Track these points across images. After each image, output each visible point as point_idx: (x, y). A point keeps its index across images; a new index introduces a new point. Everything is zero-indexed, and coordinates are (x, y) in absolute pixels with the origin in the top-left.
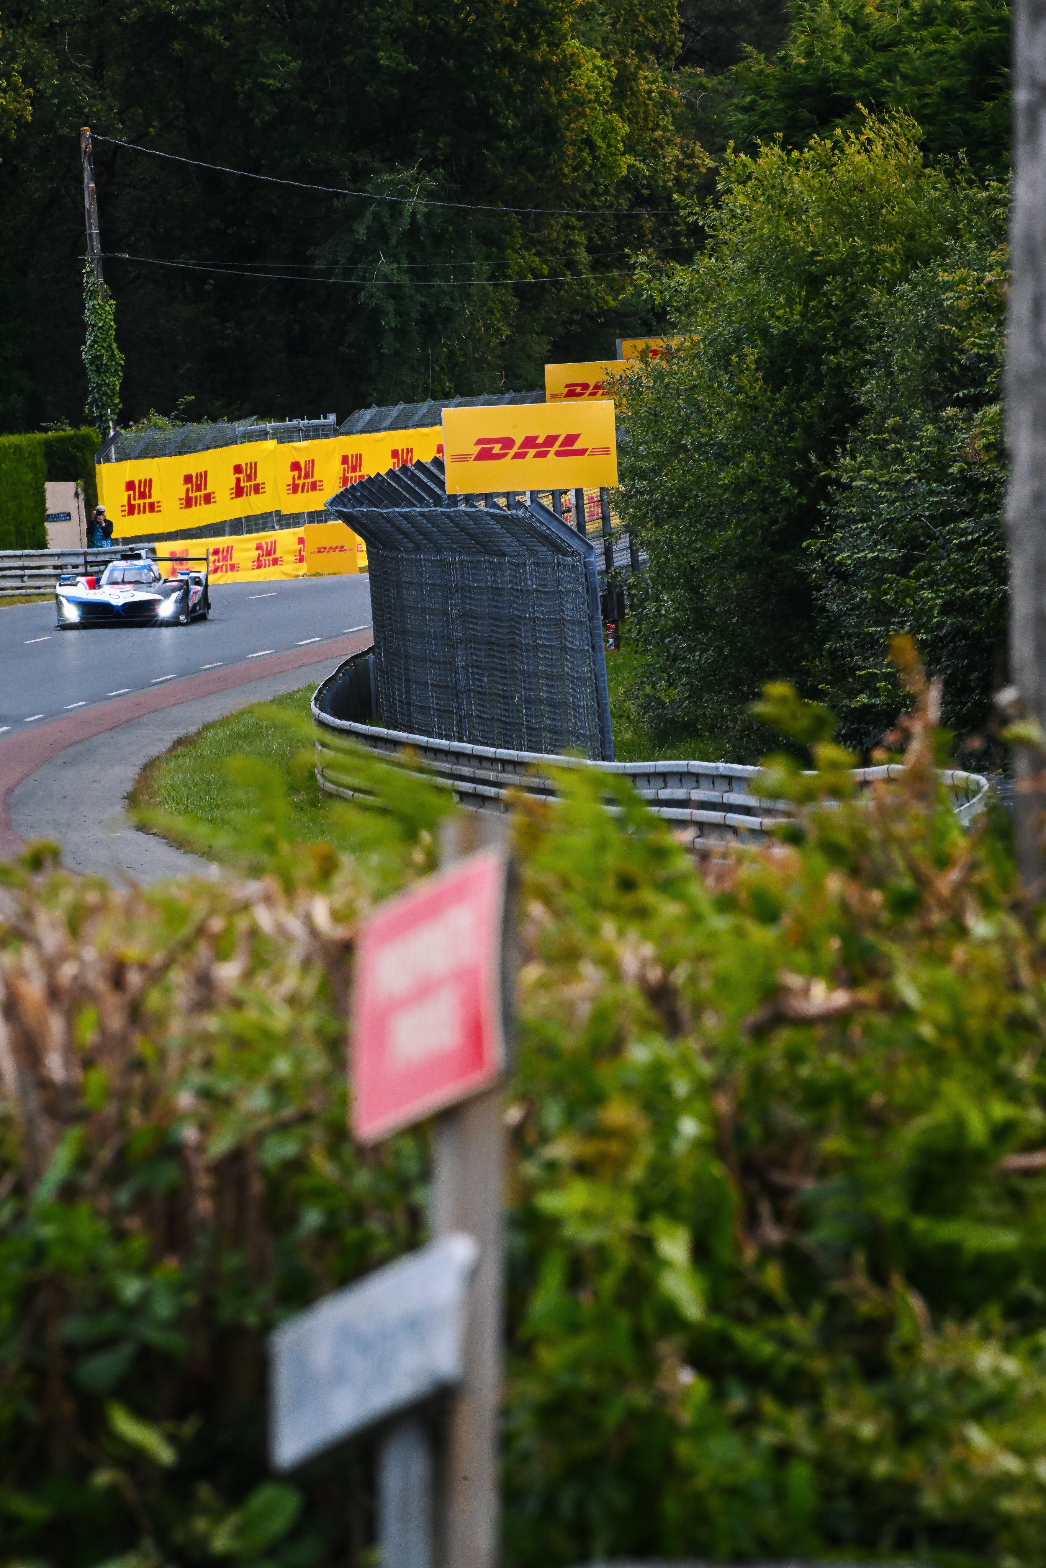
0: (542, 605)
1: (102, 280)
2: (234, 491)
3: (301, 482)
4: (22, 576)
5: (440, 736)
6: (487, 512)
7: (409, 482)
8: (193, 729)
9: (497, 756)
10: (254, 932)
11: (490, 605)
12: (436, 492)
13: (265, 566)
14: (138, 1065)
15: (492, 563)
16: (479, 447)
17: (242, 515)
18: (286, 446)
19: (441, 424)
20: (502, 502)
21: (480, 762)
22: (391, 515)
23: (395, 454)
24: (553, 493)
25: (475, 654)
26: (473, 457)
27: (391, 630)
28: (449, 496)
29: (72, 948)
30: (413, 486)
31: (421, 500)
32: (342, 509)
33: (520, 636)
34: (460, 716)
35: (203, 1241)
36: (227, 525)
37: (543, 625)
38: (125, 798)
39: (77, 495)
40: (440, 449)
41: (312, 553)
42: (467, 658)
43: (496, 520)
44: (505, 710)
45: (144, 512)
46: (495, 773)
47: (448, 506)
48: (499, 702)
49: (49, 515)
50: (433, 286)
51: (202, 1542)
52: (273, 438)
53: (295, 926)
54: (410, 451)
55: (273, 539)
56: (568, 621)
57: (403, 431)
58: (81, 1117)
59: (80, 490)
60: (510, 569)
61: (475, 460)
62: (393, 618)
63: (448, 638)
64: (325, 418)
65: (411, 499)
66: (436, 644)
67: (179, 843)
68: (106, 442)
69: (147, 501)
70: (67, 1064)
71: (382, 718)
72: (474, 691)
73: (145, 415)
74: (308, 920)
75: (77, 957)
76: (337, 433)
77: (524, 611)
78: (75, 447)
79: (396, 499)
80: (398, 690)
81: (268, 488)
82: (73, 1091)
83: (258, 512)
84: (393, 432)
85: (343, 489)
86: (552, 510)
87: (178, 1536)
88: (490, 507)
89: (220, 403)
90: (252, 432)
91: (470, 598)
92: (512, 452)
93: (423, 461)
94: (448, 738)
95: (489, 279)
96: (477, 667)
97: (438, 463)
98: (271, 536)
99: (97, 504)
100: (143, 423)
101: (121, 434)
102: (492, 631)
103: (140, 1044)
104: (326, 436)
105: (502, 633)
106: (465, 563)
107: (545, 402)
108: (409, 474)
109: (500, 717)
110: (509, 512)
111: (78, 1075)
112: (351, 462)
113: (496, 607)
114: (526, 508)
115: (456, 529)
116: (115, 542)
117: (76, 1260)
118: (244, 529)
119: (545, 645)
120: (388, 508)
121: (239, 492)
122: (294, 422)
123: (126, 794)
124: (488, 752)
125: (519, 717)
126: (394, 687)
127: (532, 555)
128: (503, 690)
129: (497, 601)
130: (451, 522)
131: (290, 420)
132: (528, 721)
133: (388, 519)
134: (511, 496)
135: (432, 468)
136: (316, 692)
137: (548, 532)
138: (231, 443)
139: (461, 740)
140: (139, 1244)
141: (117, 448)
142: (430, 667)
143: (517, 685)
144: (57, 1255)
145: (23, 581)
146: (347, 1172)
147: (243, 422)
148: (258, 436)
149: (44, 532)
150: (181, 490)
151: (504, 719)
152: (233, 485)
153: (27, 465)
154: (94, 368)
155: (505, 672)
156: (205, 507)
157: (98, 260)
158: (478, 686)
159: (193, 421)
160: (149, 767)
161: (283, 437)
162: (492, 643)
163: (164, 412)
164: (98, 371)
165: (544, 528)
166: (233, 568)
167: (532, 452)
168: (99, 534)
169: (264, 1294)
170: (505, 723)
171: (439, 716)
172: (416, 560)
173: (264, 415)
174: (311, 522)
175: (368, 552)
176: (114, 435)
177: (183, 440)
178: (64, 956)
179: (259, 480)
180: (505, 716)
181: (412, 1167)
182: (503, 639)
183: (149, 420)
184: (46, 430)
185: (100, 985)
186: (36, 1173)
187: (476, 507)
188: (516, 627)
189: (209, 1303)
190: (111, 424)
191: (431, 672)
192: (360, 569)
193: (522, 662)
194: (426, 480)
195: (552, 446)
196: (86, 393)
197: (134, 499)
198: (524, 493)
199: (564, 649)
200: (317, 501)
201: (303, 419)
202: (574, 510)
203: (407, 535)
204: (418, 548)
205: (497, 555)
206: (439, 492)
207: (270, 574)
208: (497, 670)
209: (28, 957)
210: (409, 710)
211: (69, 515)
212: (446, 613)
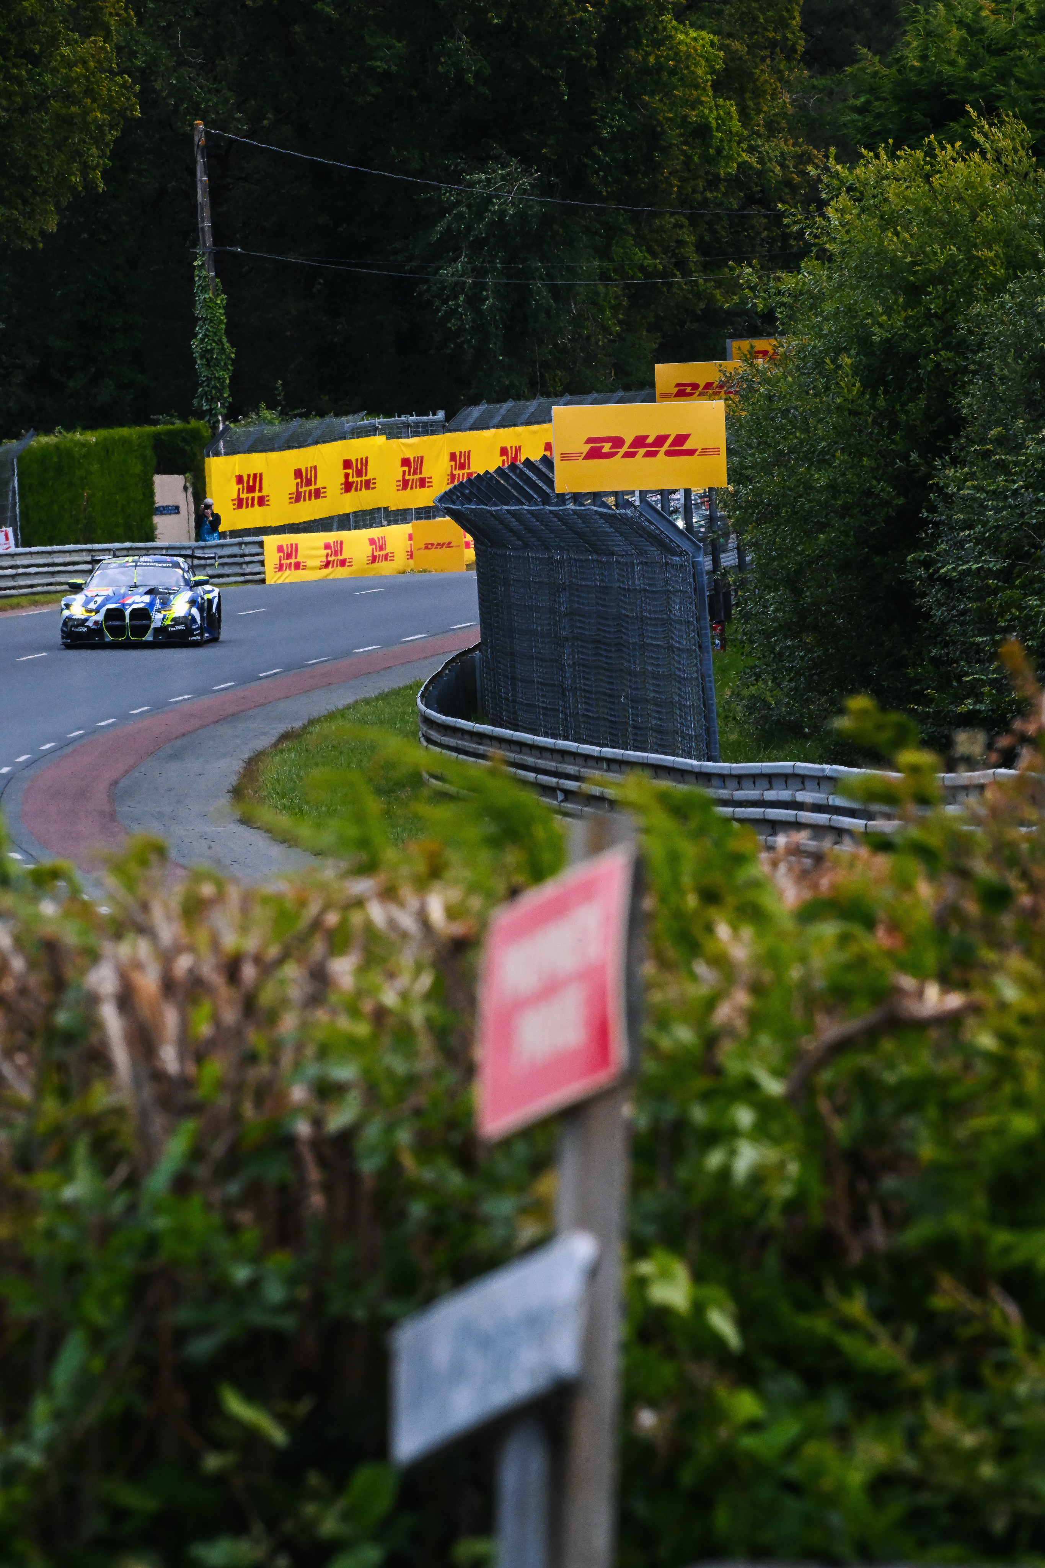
0: (649, 605)
1: (214, 274)
2: (342, 486)
3: (411, 478)
6: (595, 511)
7: (518, 480)
8: (299, 724)
9: (603, 755)
10: (368, 928)
11: (597, 604)
12: (544, 491)
13: (378, 562)
14: (251, 1058)
15: (600, 562)
16: (589, 446)
17: (350, 510)
18: (395, 442)
19: (550, 421)
20: (611, 500)
21: (586, 761)
22: (500, 513)
23: (503, 451)
24: (661, 492)
25: (582, 653)
26: (583, 456)
27: (497, 628)
28: (558, 495)
29: (187, 940)
30: (521, 483)
31: (530, 499)
32: (450, 506)
33: (627, 635)
34: (566, 715)
35: (312, 1235)
36: (335, 521)
37: (651, 624)
38: (230, 791)
39: (185, 488)
41: (421, 549)
42: (573, 657)
43: (604, 519)
44: (611, 709)
45: (253, 505)
46: (600, 772)
47: (557, 505)
48: (605, 701)
49: (157, 508)
52: (382, 434)
53: (408, 922)
54: (518, 449)
56: (675, 621)
57: (511, 429)
58: (195, 1109)
59: (188, 483)
60: (618, 568)
61: (584, 458)
62: (501, 615)
63: (556, 636)
64: (435, 414)
65: (520, 497)
66: (542, 642)
67: (284, 839)
68: (215, 436)
69: (256, 495)
70: (181, 1057)
71: (487, 716)
72: (581, 689)
73: (254, 409)
74: (422, 918)
75: (191, 949)
76: (445, 429)
77: (631, 610)
78: (185, 440)
79: (504, 497)
80: (504, 687)
81: (379, 484)
82: (186, 1083)
83: (367, 508)
84: (502, 430)
85: (451, 486)
86: (660, 509)
87: (289, 1526)
88: (599, 506)
89: (325, 398)
90: (362, 427)
91: (578, 596)
92: (622, 451)
93: (532, 459)
94: (554, 736)
95: (600, 279)
96: (584, 665)
97: (547, 462)
98: (380, 532)
99: (206, 498)
100: (252, 418)
101: (230, 428)
102: (599, 630)
103: (255, 1039)
104: (434, 432)
105: (609, 632)
106: (573, 562)
107: (655, 402)
108: (518, 472)
109: (606, 716)
110: (618, 512)
111: (191, 1068)
112: (459, 460)
113: (603, 605)
114: (635, 507)
115: (564, 527)
117: (189, 1252)
118: (352, 525)
119: (652, 644)
120: (496, 506)
121: (348, 487)
122: (403, 418)
123: (231, 788)
124: (593, 751)
125: (625, 716)
126: (499, 685)
127: (640, 555)
128: (609, 689)
129: (605, 599)
130: (560, 521)
131: (399, 416)
132: (633, 721)
133: (496, 516)
134: (620, 496)
135: (541, 466)
136: (422, 689)
137: (657, 532)
138: (341, 439)
139: (566, 738)
140: (251, 1237)
141: (226, 442)
142: (537, 664)
143: (624, 684)
144: (169, 1247)
147: (350, 417)
148: (367, 431)
149: (152, 526)
150: (290, 485)
151: (610, 718)
152: (342, 480)
153: (136, 457)
154: (204, 361)
155: (612, 671)
156: (314, 502)
157: (210, 253)
158: (584, 684)
160: (254, 760)
161: (392, 433)
162: (599, 642)
163: (272, 406)
164: (208, 365)
165: (653, 527)
166: (343, 563)
167: (642, 451)
168: (207, 527)
169: (374, 1288)
170: (611, 721)
171: (544, 714)
172: (524, 558)
173: (373, 411)
174: (419, 518)
175: (476, 549)
176: (223, 429)
177: (291, 435)
178: (178, 949)
179: (370, 476)
180: (611, 715)
182: (610, 638)
183: (258, 414)
184: (155, 423)
185: (216, 978)
186: (149, 1163)
187: (584, 506)
188: (622, 626)
189: (318, 1297)
190: (220, 418)
191: (537, 670)
192: (468, 565)
193: (629, 661)
194: (534, 478)
195: (662, 446)
196: (197, 386)
197: (243, 493)
198: (633, 492)
199: (671, 648)
200: (427, 497)
201: (412, 416)
202: (682, 510)
203: (515, 533)
204: (526, 547)
205: (606, 555)
206: (548, 490)
207: (383, 569)
208: (604, 668)
209: (144, 948)
210: (514, 707)
211: (177, 508)
212: (553, 611)
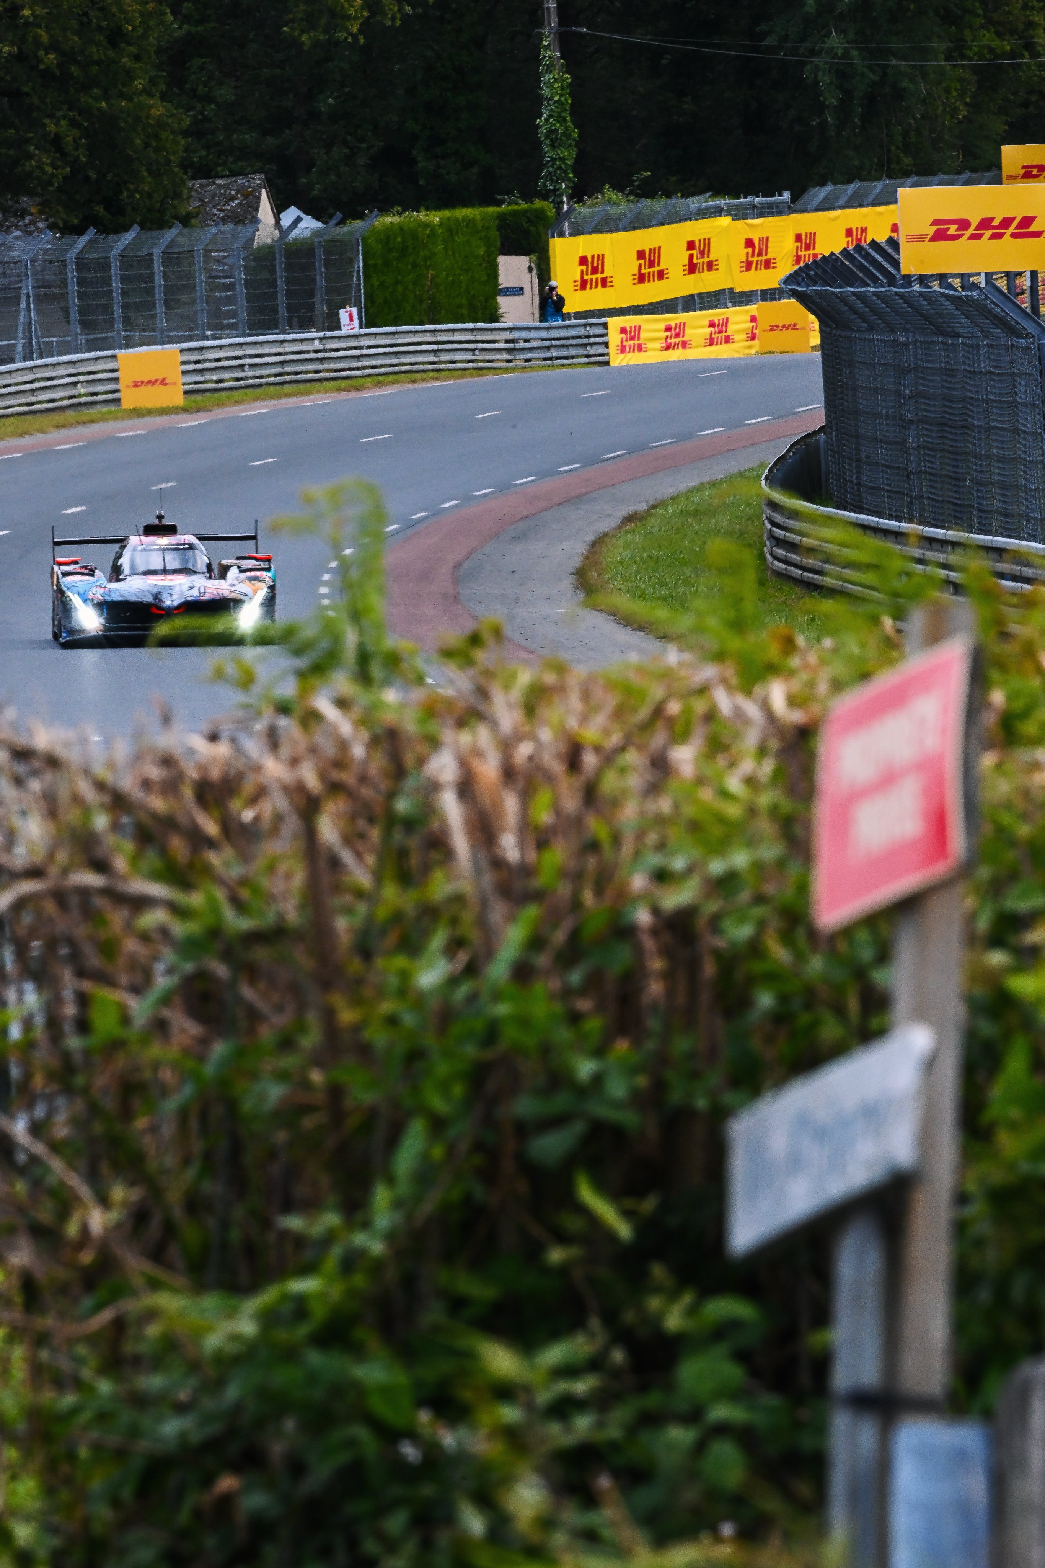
0: (995, 387)
1: (558, 54)
2: (686, 267)
3: (755, 259)
4: (473, 350)
5: (891, 517)
6: (942, 293)
7: (863, 262)
8: (643, 507)
9: (948, 538)
10: (711, 716)
11: (943, 387)
12: (890, 272)
13: (717, 344)
14: (593, 846)
15: (945, 344)
16: (935, 228)
17: (695, 291)
18: (740, 223)
19: (896, 202)
20: (957, 282)
21: (930, 544)
22: (845, 294)
23: (849, 232)
24: (1008, 274)
25: (927, 436)
26: (929, 237)
27: (842, 410)
28: (904, 276)
29: (527, 728)
30: (867, 265)
31: (875, 280)
32: (796, 288)
33: (973, 418)
34: (911, 497)
35: (653, 1024)
36: (680, 300)
37: (996, 407)
38: (572, 574)
39: (530, 269)
40: (895, 228)
41: (764, 331)
42: (918, 439)
43: (950, 301)
44: (956, 492)
45: (596, 286)
46: (945, 556)
47: (902, 286)
48: (951, 484)
49: (501, 289)
50: (888, 65)
51: (655, 1323)
52: (727, 215)
53: (752, 710)
54: (864, 230)
55: (725, 316)
56: (1020, 404)
57: (857, 210)
58: (537, 896)
59: (533, 265)
60: (963, 350)
61: (930, 240)
62: (846, 397)
63: (901, 419)
64: (780, 195)
65: (865, 278)
66: (887, 425)
67: (628, 621)
68: (560, 216)
69: (599, 276)
70: (522, 845)
71: (832, 499)
72: (926, 472)
73: (600, 190)
74: (766, 707)
75: (532, 737)
76: (791, 211)
77: (977, 392)
78: (529, 221)
79: (850, 279)
80: (849, 470)
81: (722, 265)
82: (526, 871)
83: (711, 289)
84: (847, 211)
85: (797, 267)
86: (1006, 291)
87: (629, 1317)
88: (945, 288)
89: (674, 178)
90: (707, 208)
91: (923, 379)
92: (968, 233)
93: (878, 240)
94: (898, 519)
95: (946, 60)
96: (928, 449)
97: (893, 243)
98: (723, 314)
99: (549, 279)
100: (597, 198)
101: (575, 209)
102: (945, 412)
103: (596, 827)
104: (780, 213)
105: (955, 414)
106: (918, 344)
107: (1001, 183)
108: (863, 253)
109: (951, 500)
110: (964, 294)
111: (532, 855)
112: (805, 241)
113: (948, 388)
114: (981, 289)
115: (910, 309)
116: (568, 316)
117: (530, 1041)
118: (697, 306)
119: (997, 428)
120: (841, 288)
121: (692, 268)
122: (749, 199)
123: (574, 571)
124: (938, 533)
125: (970, 499)
126: (844, 467)
127: (986, 337)
128: (955, 472)
129: (951, 382)
130: (905, 302)
131: (745, 197)
132: (979, 503)
133: (841, 298)
134: (966, 278)
135: (887, 248)
136: (767, 471)
137: (1003, 314)
138: (686, 220)
139: (910, 521)
140: (594, 1025)
141: (571, 223)
142: (881, 447)
143: (968, 467)
144: (510, 1034)
145: (474, 355)
146: (800, 957)
147: (696, 198)
148: (711, 213)
149: (496, 307)
150: (633, 265)
151: (955, 501)
152: (686, 262)
153: (480, 239)
154: (548, 142)
155: (957, 454)
156: (658, 283)
157: (555, 34)
158: (929, 467)
159: (647, 197)
160: (597, 543)
161: (737, 214)
162: (945, 424)
163: (619, 187)
164: (553, 146)
165: (998, 310)
166: (684, 345)
167: (988, 233)
168: (550, 310)
169: (714, 1078)
170: (956, 504)
171: (889, 497)
172: (870, 340)
173: (719, 192)
174: (764, 299)
175: (821, 331)
176: (568, 209)
177: (637, 217)
178: (519, 737)
179: (712, 257)
180: (956, 498)
181: (866, 954)
182: (955, 420)
183: (603, 194)
184: (499, 203)
185: (558, 768)
186: (489, 952)
187: (930, 287)
188: (968, 409)
189: (659, 1086)
190: (565, 199)
191: (882, 453)
192: (812, 347)
193: (974, 444)
194: (880, 259)
195: (1007, 228)
196: (541, 166)
197: (587, 274)
198: (979, 274)
199: (1016, 431)
200: (771, 279)
201: (758, 197)
202: (1028, 292)
203: (861, 316)
204: (871, 329)
205: (952, 337)
206: (894, 272)
207: (721, 351)
208: (949, 452)
209: (483, 736)
210: (859, 490)
211: (522, 289)
212: (898, 393)
